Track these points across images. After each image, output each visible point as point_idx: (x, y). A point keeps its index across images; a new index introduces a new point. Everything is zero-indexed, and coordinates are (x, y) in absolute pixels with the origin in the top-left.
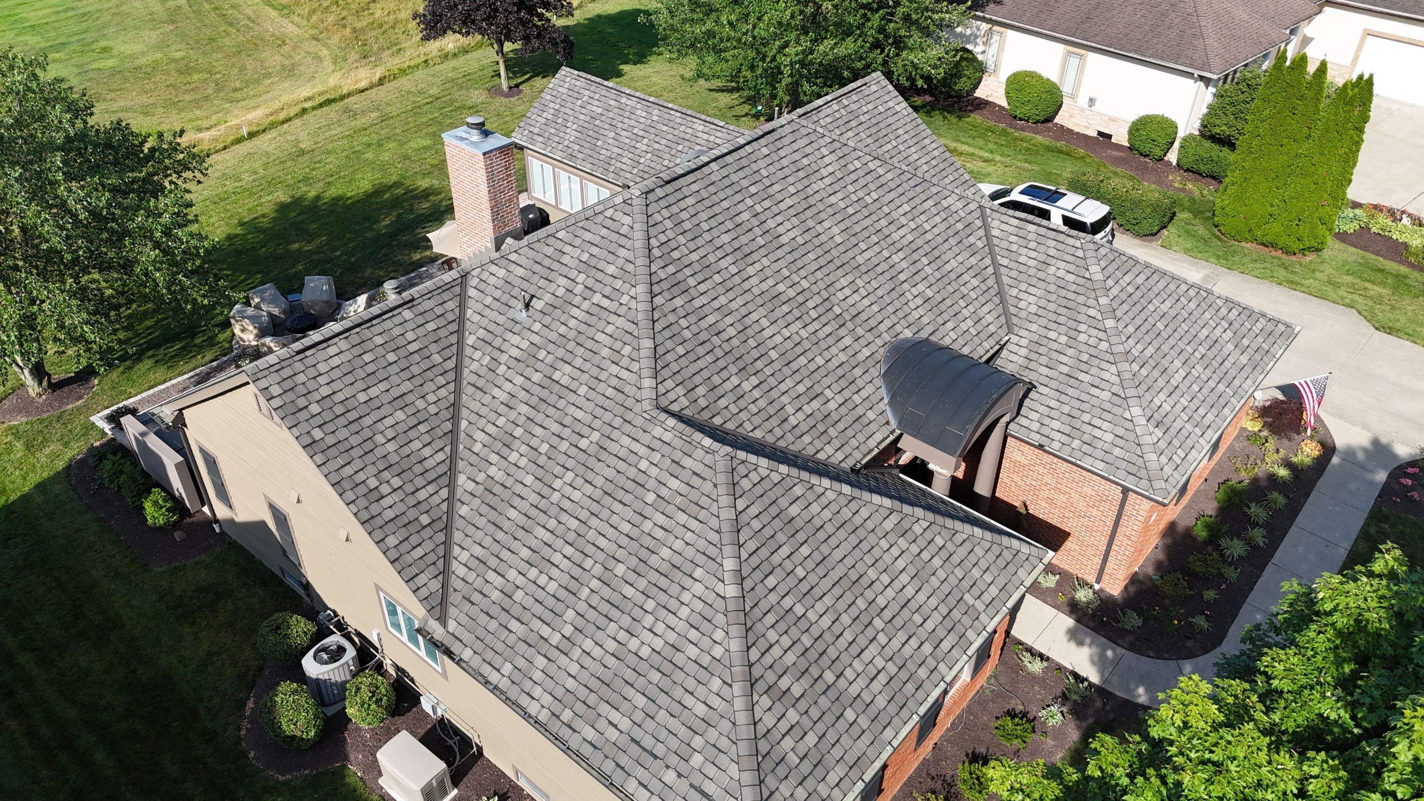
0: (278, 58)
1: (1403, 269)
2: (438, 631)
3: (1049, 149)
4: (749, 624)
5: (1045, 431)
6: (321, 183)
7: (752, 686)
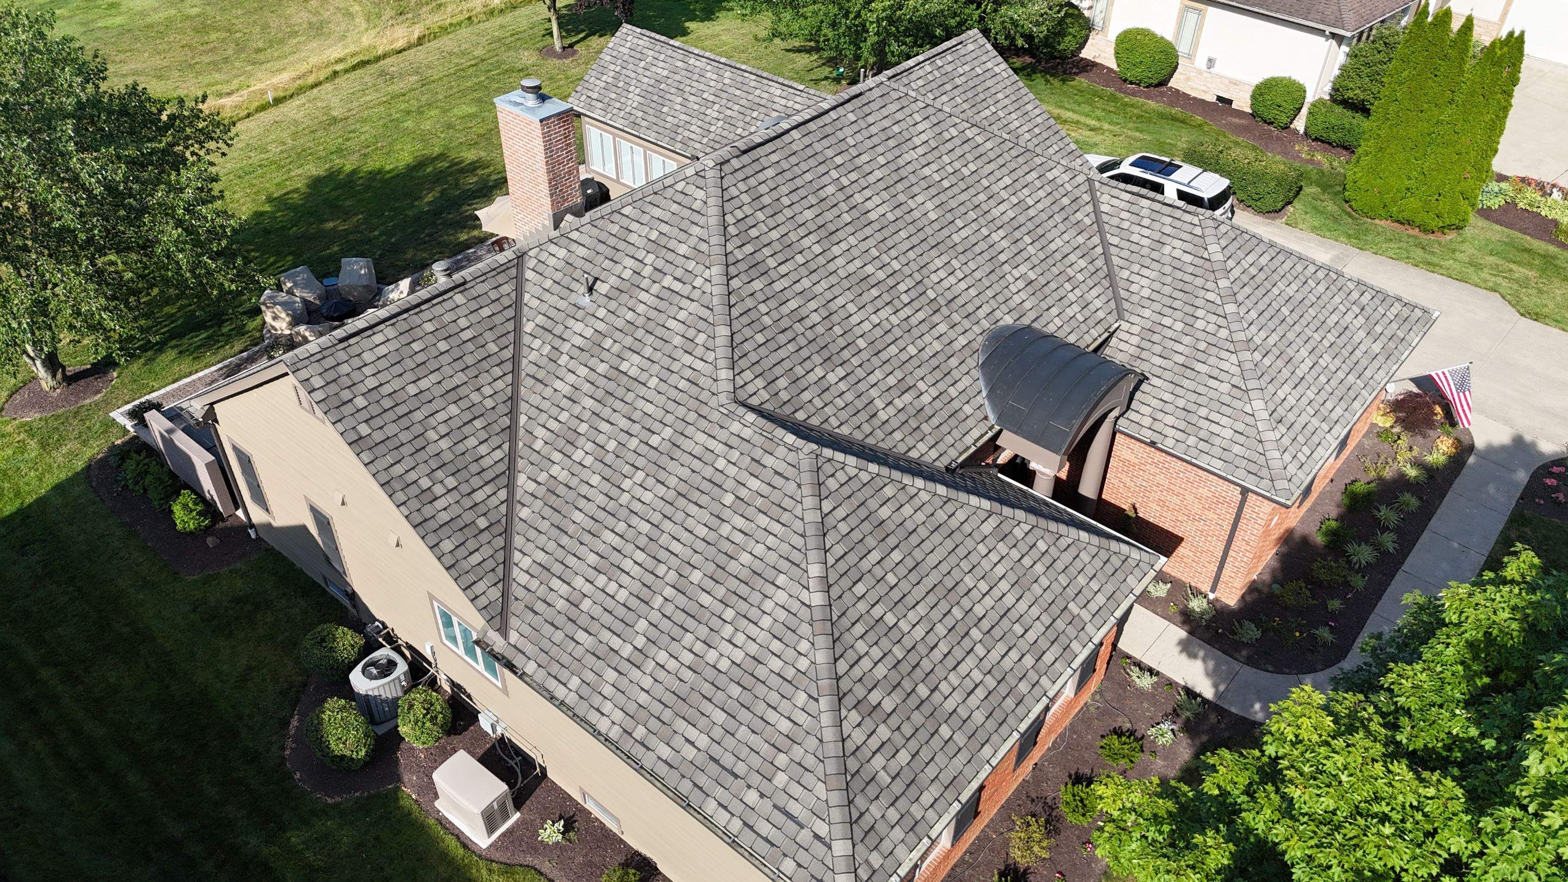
0: (305, 15)
1: (1552, 249)
2: (498, 643)
3: (1162, 116)
4: (836, 635)
5: (1157, 426)
6: (357, 155)
7: (840, 700)
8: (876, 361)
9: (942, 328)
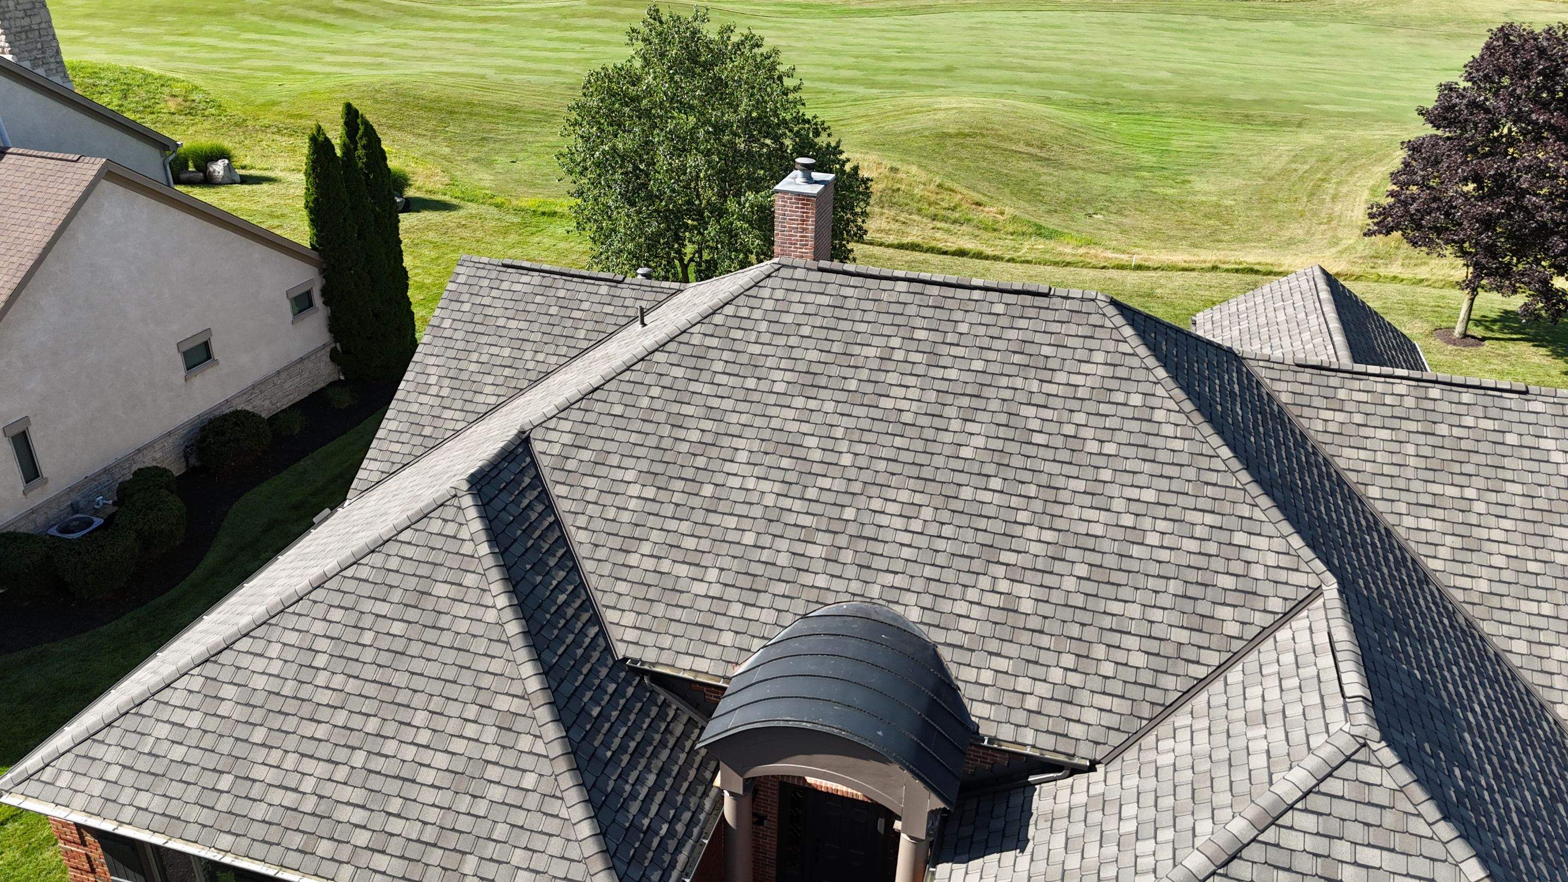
7: (207, 661)
8: (699, 516)
9: (814, 551)
